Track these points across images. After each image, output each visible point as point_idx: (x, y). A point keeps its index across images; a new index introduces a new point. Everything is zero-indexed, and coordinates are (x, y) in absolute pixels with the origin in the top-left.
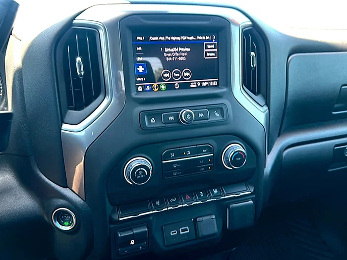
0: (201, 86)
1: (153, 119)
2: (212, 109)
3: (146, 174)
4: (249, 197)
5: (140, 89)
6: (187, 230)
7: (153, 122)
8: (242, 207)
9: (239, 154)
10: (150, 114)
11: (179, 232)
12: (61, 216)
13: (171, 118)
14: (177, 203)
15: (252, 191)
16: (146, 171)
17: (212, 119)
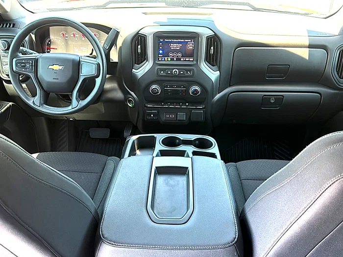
0: (186, 60)
1: (162, 72)
2: (187, 70)
4: (202, 109)
5: (160, 59)
6: (173, 116)
9: (196, 90)
10: (161, 70)
11: (170, 116)
12: (130, 101)
13: (169, 72)
14: (170, 105)
15: (203, 107)
17: (186, 75)
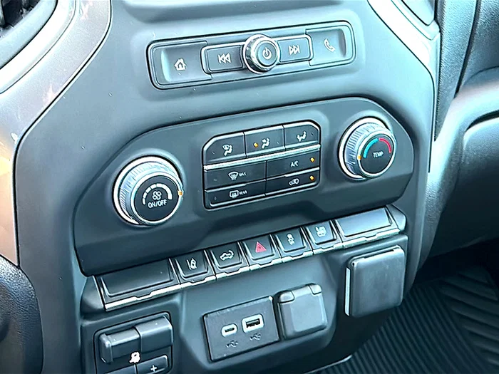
1: (182, 61)
3: (170, 197)
4: (395, 241)
6: (259, 323)
7: (181, 68)
8: (379, 264)
11: (240, 328)
13: (225, 58)
15: (402, 227)
16: (168, 191)
17: (318, 60)
